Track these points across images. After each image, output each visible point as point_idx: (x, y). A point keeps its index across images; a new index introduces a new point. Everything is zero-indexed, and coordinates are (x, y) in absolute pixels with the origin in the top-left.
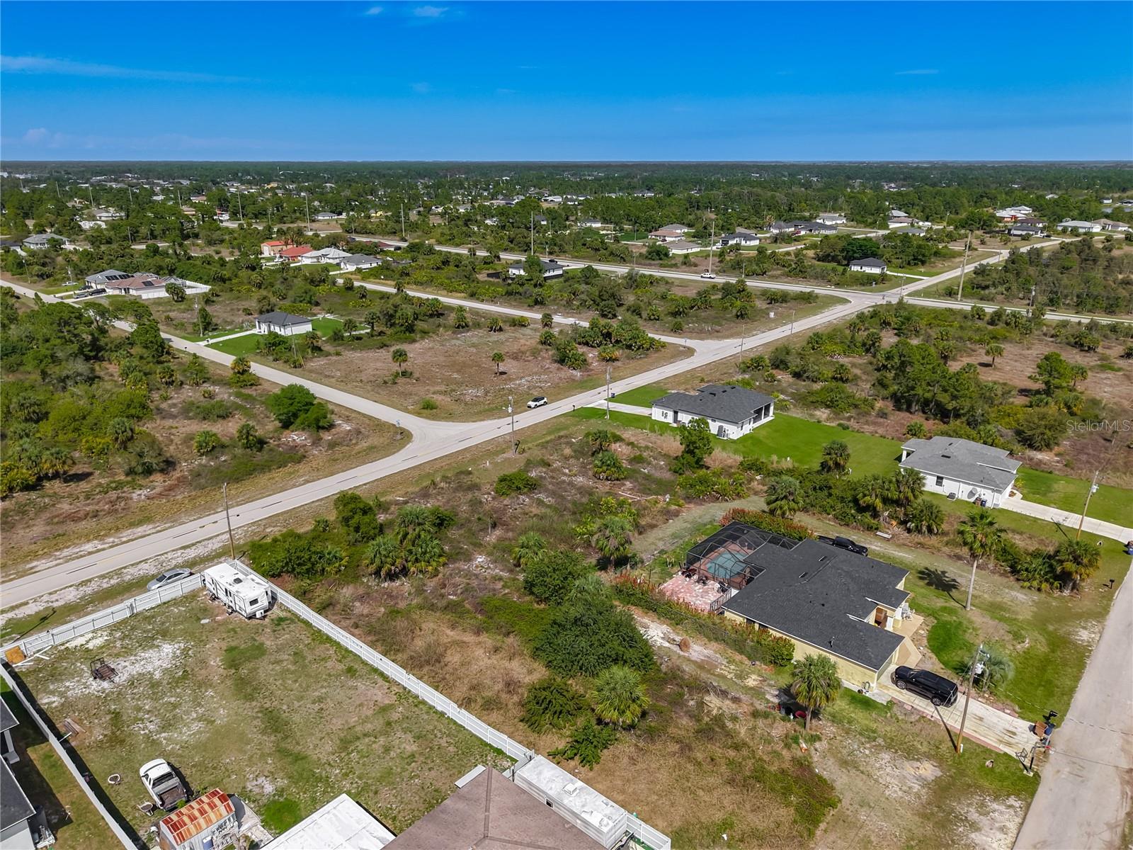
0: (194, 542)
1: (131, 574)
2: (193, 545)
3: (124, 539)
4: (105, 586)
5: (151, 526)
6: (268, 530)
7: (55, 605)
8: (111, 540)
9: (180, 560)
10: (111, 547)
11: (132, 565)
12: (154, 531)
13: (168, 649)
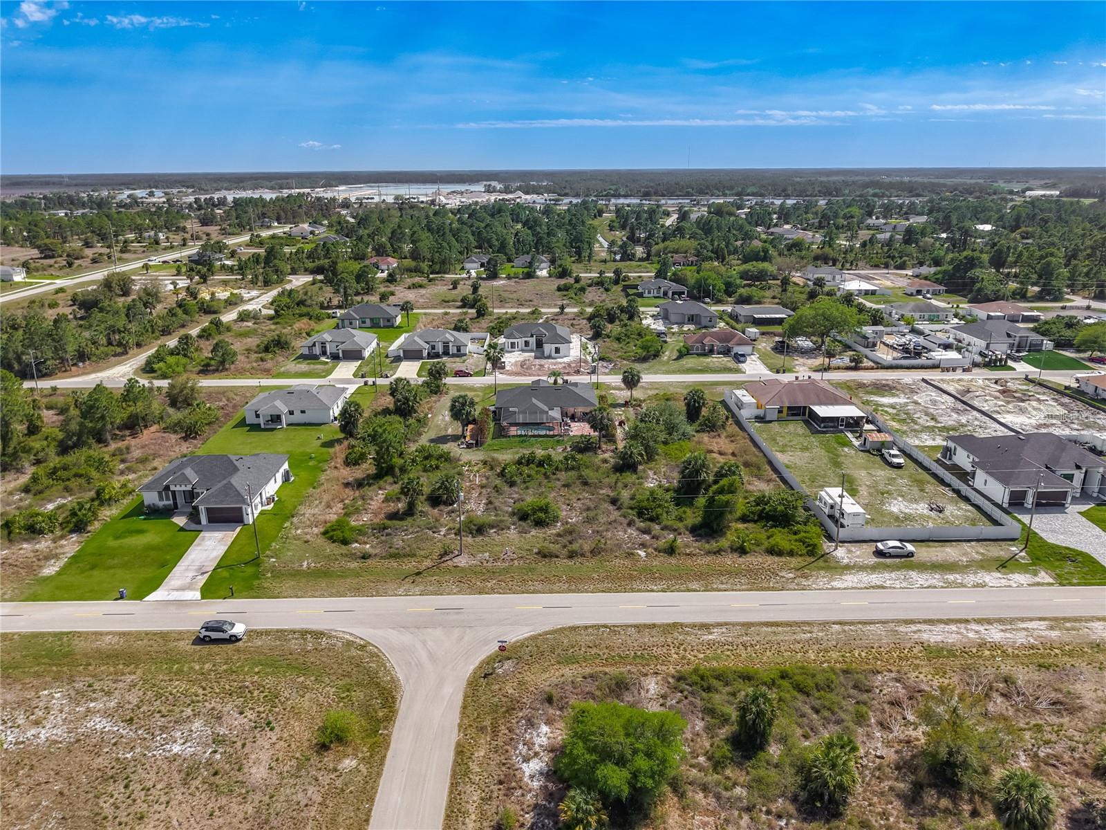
0: (872, 590)
1: (935, 579)
2: (873, 587)
3: (953, 628)
4: (958, 576)
5: (925, 636)
6: (791, 575)
7: (999, 575)
8: (971, 635)
9: (887, 575)
10: (967, 621)
11: (935, 587)
12: (919, 626)
13: (895, 509)
